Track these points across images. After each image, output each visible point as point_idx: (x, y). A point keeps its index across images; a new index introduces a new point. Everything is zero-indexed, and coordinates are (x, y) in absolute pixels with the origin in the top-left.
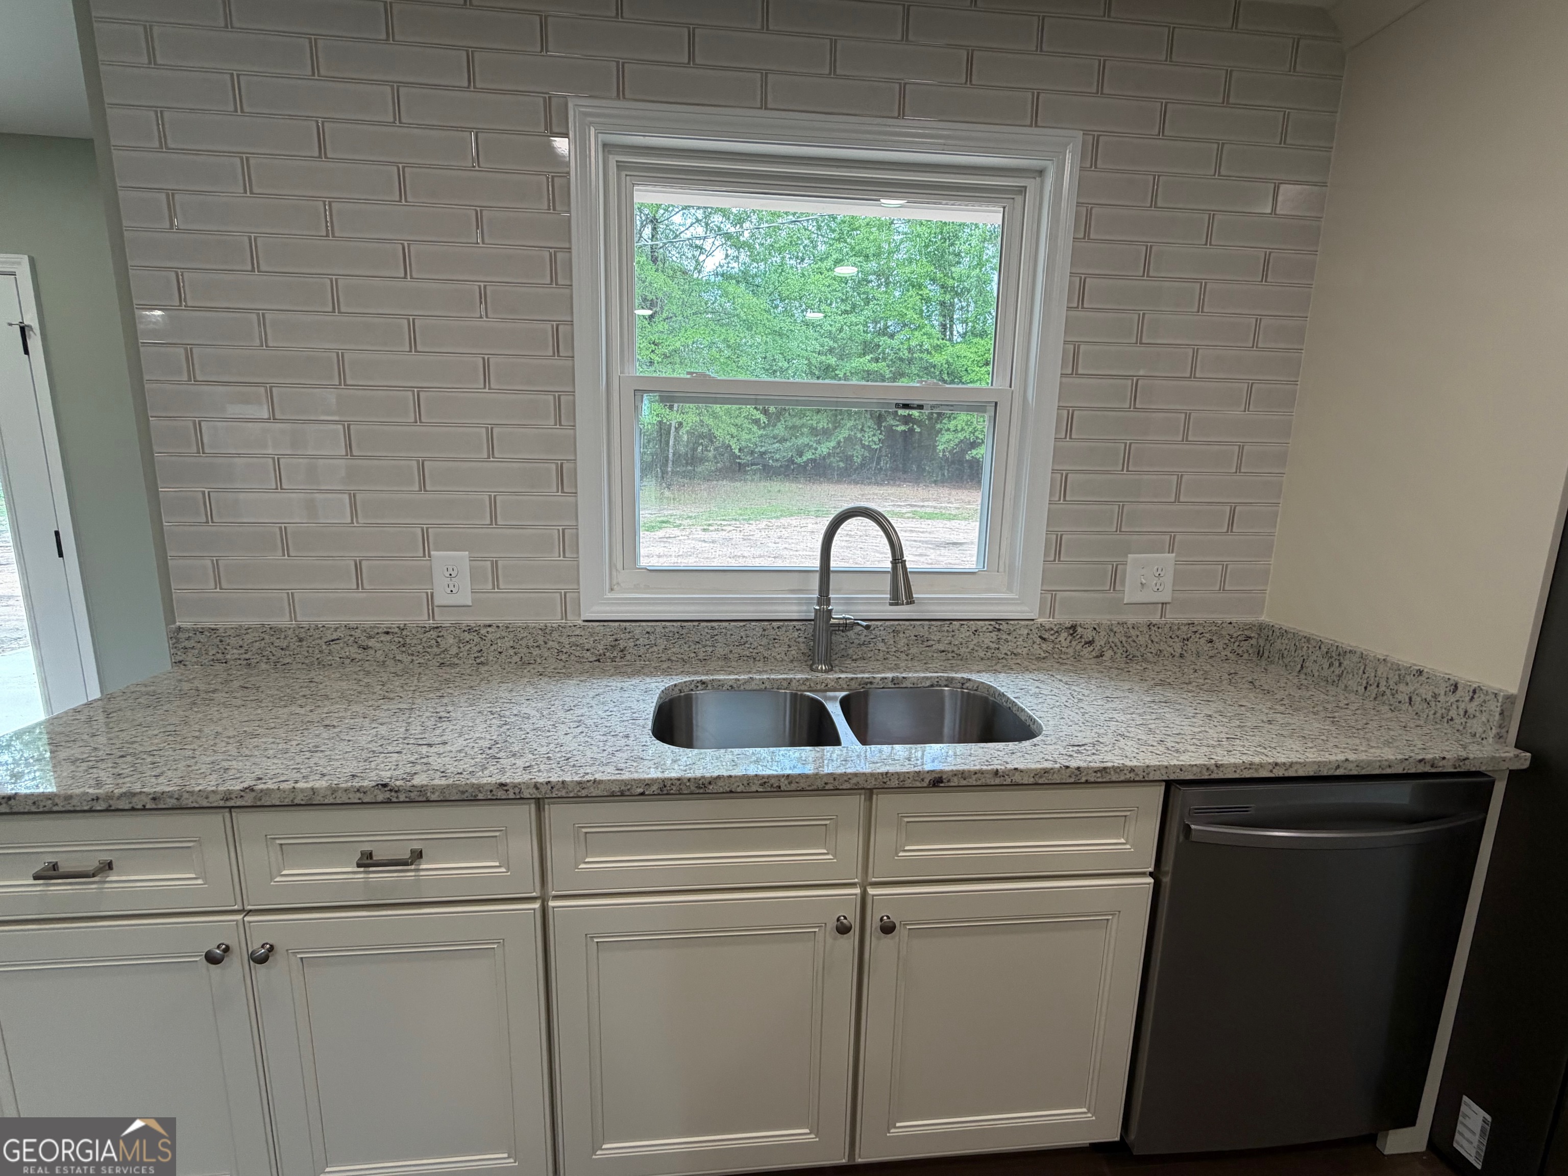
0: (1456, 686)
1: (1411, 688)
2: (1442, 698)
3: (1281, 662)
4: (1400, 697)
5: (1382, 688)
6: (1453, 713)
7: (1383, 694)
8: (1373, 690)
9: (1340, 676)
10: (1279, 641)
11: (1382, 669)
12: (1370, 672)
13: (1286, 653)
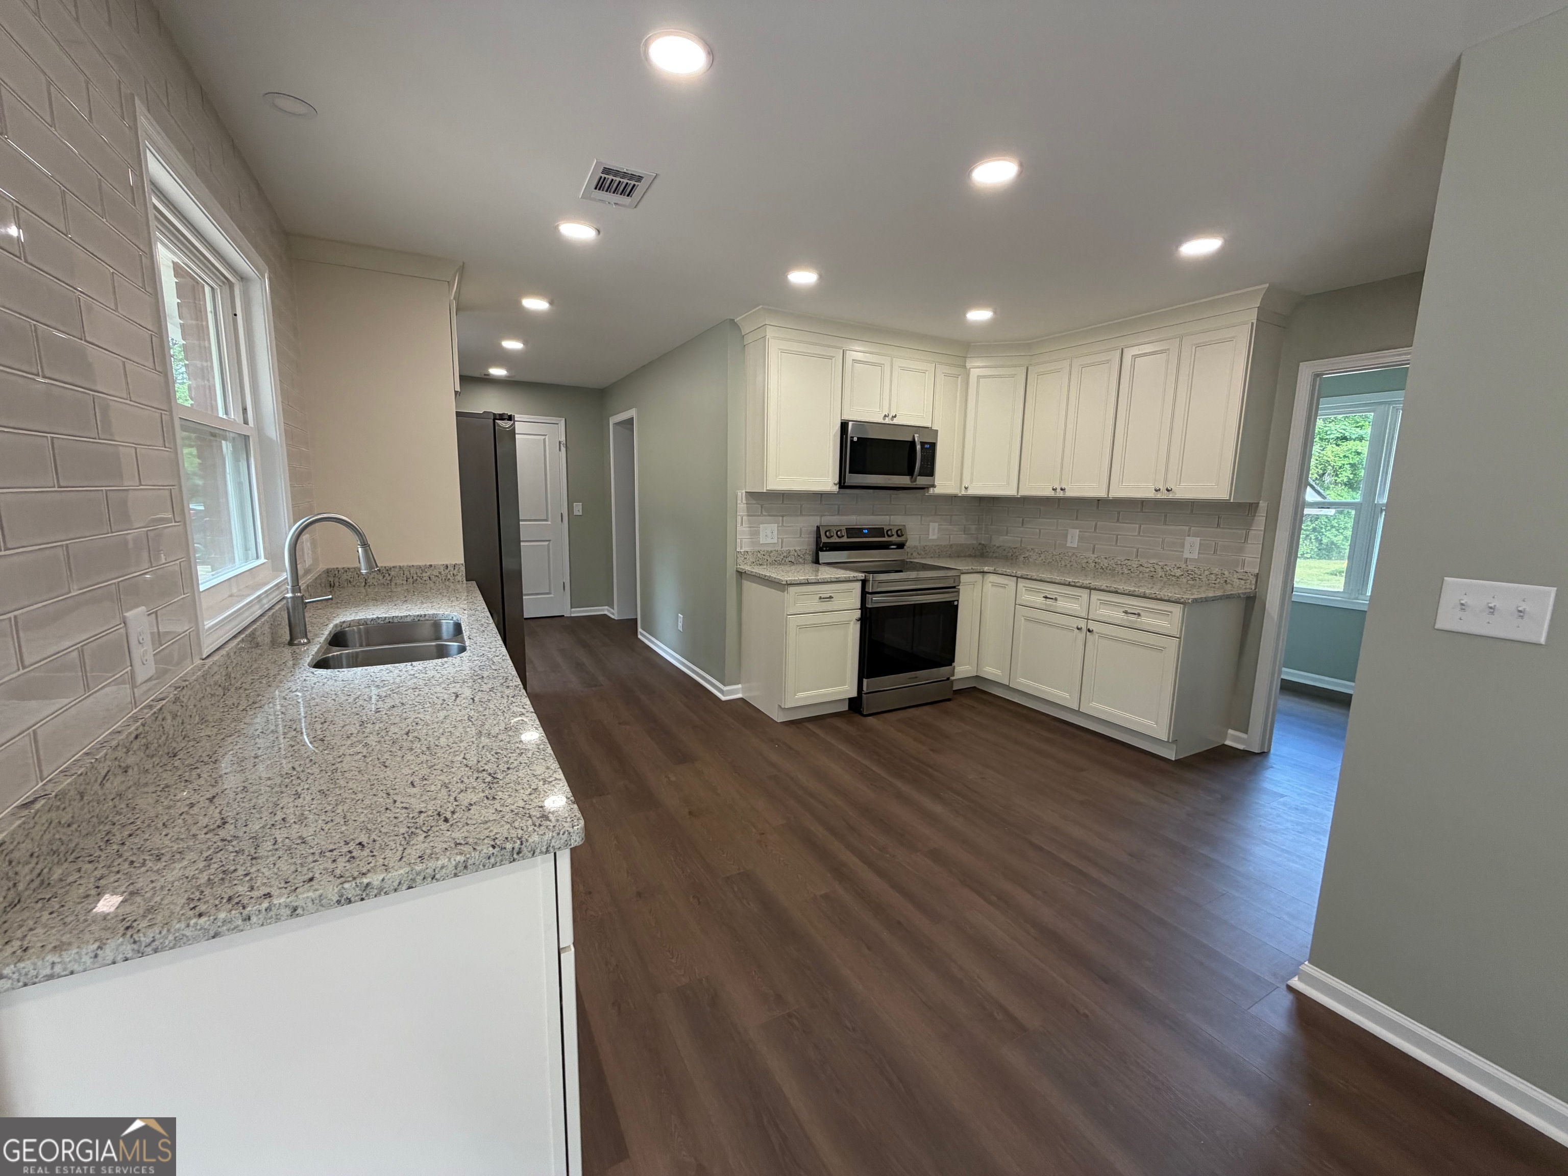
0: (447, 566)
1: (428, 574)
2: (443, 573)
3: (349, 585)
4: (425, 578)
5: (415, 578)
6: (449, 577)
7: (417, 580)
8: (411, 580)
9: (391, 580)
10: (345, 575)
11: (412, 571)
12: (407, 573)
13: (352, 580)
